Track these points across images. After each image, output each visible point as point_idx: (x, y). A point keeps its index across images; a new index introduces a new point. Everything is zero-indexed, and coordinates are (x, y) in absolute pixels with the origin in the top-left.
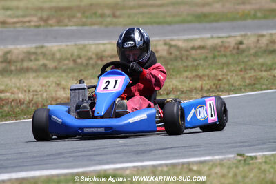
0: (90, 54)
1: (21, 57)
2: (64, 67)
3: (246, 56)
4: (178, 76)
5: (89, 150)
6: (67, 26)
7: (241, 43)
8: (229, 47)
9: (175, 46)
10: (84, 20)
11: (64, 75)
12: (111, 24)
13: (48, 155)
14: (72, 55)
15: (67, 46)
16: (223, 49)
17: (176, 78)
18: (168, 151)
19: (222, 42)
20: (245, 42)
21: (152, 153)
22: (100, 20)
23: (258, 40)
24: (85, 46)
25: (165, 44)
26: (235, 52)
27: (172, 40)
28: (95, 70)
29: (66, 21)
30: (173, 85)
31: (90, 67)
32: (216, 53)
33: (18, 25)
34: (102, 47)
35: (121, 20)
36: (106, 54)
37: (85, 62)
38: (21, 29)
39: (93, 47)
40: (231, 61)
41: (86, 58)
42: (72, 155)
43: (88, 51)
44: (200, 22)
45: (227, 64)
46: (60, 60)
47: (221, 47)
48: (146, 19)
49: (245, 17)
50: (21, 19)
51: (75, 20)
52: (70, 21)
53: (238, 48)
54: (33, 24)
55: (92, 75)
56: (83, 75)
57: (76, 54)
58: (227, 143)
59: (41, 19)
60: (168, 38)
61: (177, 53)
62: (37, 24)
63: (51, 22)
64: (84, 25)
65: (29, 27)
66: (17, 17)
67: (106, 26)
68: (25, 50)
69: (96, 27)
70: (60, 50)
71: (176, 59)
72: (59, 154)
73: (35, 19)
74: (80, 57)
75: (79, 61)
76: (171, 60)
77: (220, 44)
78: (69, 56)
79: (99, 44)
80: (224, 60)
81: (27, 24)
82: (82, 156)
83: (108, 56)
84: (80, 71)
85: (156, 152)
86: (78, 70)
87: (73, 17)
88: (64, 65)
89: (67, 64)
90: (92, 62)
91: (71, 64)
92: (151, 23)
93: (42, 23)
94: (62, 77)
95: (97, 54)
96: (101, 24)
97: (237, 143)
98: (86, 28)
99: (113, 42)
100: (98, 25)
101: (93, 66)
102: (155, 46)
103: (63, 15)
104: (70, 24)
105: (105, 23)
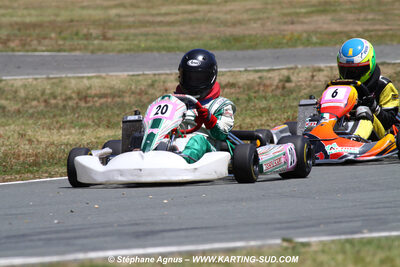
0: (68, 92)
2: (31, 111)
3: (295, 99)
5: (67, 231)
6: (35, 50)
7: (288, 80)
8: (271, 85)
10: (61, 42)
11: (31, 122)
14: (43, 93)
15: (36, 79)
16: (262, 88)
18: (182, 233)
19: (260, 78)
20: (293, 78)
21: (160, 236)
22: (85, 42)
23: (313, 76)
24: (61, 80)
26: (279, 92)
28: (76, 115)
29: (35, 42)
31: (69, 111)
32: (253, 95)
34: (86, 81)
35: (115, 43)
36: (93, 92)
37: (61, 104)
39: (73, 82)
40: (273, 106)
41: (64, 97)
42: (43, 237)
43: (65, 87)
44: (229, 49)
45: (268, 110)
46: (25, 100)
47: (259, 84)
48: (150, 44)
49: (294, 42)
51: (46, 42)
52: (40, 43)
53: (284, 88)
55: (72, 123)
56: (57, 122)
57: (48, 91)
58: (267, 224)
63: (12, 44)
64: (59, 51)
67: (92, 52)
69: (77, 53)
70: (25, 86)
72: (24, 236)
77: (258, 80)
78: (38, 94)
79: (83, 77)
80: (263, 104)
82: (57, 239)
83: (96, 95)
84: (54, 116)
85: (166, 234)
86: (51, 115)
87: (45, 38)
88: (31, 107)
89: (36, 107)
90: (71, 103)
91: (42, 107)
92: (159, 50)
94: (28, 124)
95: (79, 93)
96: (86, 48)
97: (280, 223)
98: (63, 54)
99: (104, 75)
100: (80, 49)
101: (73, 110)
102: (164, 82)
103: (30, 36)
104: (39, 48)
105: (91, 48)
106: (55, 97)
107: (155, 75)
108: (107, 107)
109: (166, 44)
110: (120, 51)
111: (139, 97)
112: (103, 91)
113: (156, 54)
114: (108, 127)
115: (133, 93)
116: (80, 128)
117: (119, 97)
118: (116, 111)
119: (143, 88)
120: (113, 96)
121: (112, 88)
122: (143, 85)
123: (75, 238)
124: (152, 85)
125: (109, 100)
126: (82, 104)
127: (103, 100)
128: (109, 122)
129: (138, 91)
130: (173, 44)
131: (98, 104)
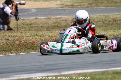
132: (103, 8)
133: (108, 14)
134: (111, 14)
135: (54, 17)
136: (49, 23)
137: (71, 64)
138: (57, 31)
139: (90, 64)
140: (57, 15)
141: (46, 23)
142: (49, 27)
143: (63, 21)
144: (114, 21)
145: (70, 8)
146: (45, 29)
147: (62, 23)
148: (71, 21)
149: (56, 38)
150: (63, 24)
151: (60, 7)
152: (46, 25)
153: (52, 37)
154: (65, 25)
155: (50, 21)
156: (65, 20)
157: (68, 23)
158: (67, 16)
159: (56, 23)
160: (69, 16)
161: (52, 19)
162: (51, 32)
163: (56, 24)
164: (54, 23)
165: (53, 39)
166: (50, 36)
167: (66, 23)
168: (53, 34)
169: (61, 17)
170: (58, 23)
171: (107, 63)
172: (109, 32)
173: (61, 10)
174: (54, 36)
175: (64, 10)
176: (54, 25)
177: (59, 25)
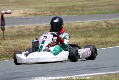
0: (73, 27)
1: (43, 29)
4: (111, 36)
5: (73, 68)
6: (62, 15)
9: (110, 23)
10: (70, 12)
12: (81, 14)
13: (56, 71)
17: (110, 37)
18: (107, 68)
21: (101, 69)
22: (77, 12)
24: (70, 24)
25: (105, 22)
27: (108, 20)
28: (75, 34)
29: (62, 13)
30: (109, 40)
31: (73, 33)
33: (41, 15)
34: (78, 24)
35: (86, 12)
36: (80, 27)
37: (70, 31)
38: (43, 17)
39: (74, 24)
41: (71, 29)
42: (66, 70)
43: (72, 26)
48: (96, 12)
50: (43, 12)
51: (66, 12)
52: (64, 13)
54: (48, 14)
55: (74, 36)
57: (66, 27)
59: (52, 12)
60: (106, 20)
61: (110, 26)
62: (50, 14)
63: (56, 13)
64: (70, 15)
65: (46, 16)
66: (42, 11)
67: (80, 15)
68: (45, 26)
69: (75, 15)
71: (110, 28)
72: (60, 70)
73: (49, 12)
74: (68, 29)
75: (68, 30)
76: (108, 29)
79: (76, 23)
81: (46, 15)
82: (70, 71)
85: (102, 69)
87: (65, 11)
90: (73, 30)
92: (99, 14)
93: (52, 14)
95: (76, 27)
96: (77, 14)
98: (71, 16)
99: (83, 21)
100: (76, 14)
101: (74, 32)
102: (101, 23)
103: (61, 10)
104: (64, 14)
105: (79, 14)
106: (69, 29)
107: (98, 21)
108: (84, 31)
109: (101, 12)
110: (88, 14)
111: (93, 28)
112: (83, 26)
113: (98, 15)
114: (85, 37)
115: (92, 27)
116: (76, 38)
117: (88, 28)
118: (87, 32)
119: (95, 25)
120: (86, 28)
121: (85, 26)
122: (95, 24)
123: (75, 70)
124: (97, 24)
125: (85, 29)
126: (77, 31)
127: (83, 29)
128: (85, 36)
129: (93, 26)
130: (103, 12)
131: (81, 30)
132: (66, 16)
133: (71, 22)
134: (73, 22)
135: (18, 26)
136: (13, 32)
137: (35, 72)
138: (21, 40)
139: (54, 72)
140: (21, 23)
141: (10, 33)
142: (12, 36)
143: (26, 29)
144: (76, 29)
145: (33, 17)
146: (9, 38)
147: (25, 32)
148: (34, 30)
149: (20, 47)
150: (27, 33)
151: (23, 16)
152: (9, 34)
153: (16, 45)
154: (29, 34)
155: (14, 30)
156: (28, 29)
157: (31, 32)
158: (30, 25)
159: (20, 31)
160: (32, 25)
161: (16, 28)
162: (15, 41)
163: (20, 33)
164: (18, 32)
165: (17, 47)
166: (14, 44)
167: (29, 32)
168: (17, 42)
169: (24, 26)
170: (22, 32)
171: (71, 70)
172: (72, 40)
173: (24, 18)
174: (18, 45)
175: (28, 19)
176: (18, 34)
177: (22, 34)
